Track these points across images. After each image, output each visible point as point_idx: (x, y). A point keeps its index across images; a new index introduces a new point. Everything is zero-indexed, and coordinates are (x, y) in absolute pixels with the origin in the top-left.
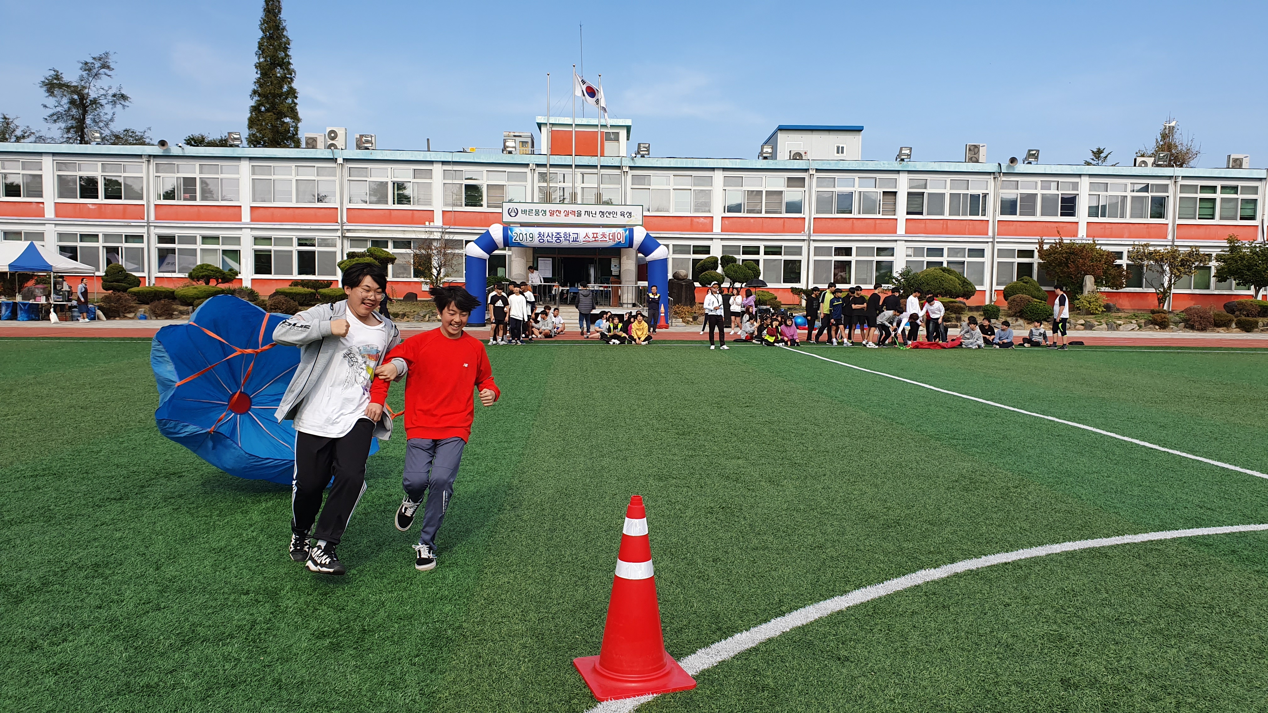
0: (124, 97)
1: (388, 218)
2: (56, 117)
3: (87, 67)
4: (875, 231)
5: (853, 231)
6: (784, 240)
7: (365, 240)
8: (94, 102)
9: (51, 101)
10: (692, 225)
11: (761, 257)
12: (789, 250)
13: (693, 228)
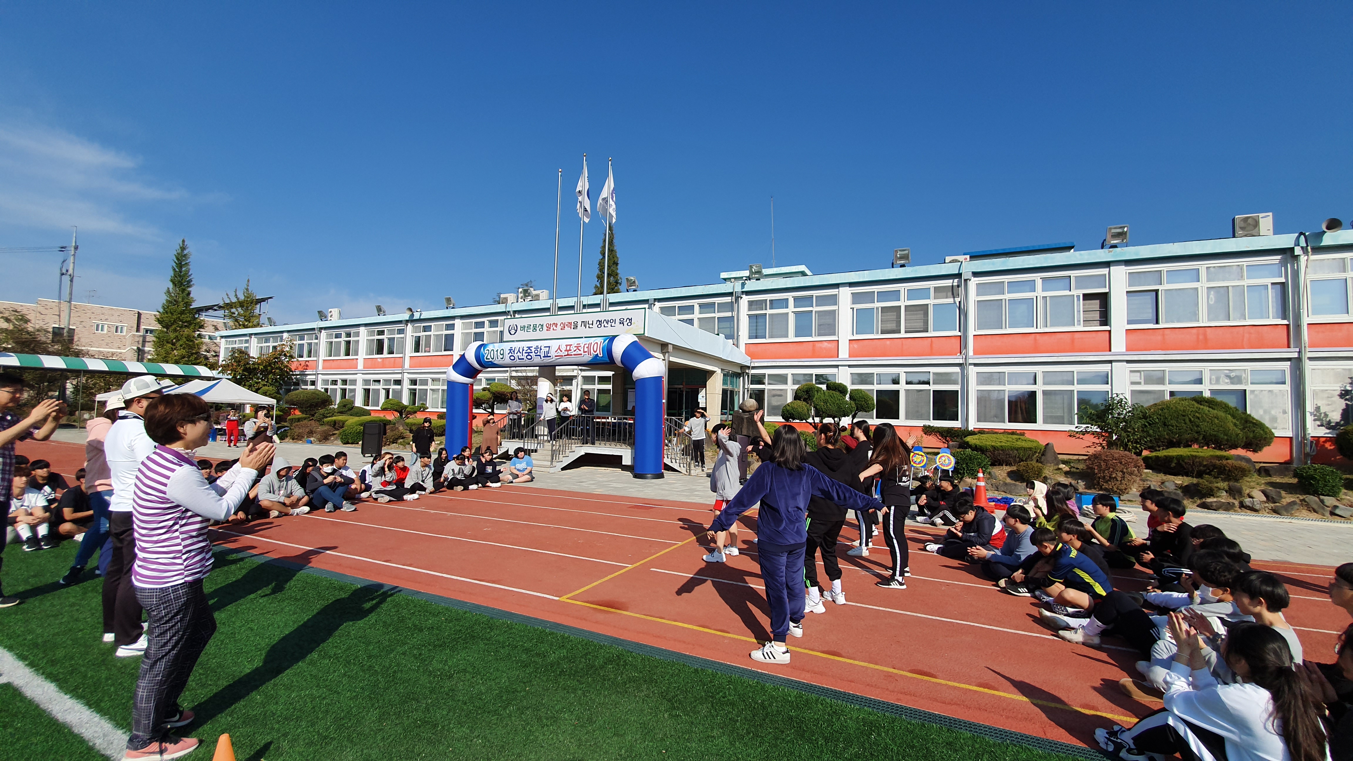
6: (931, 364)
10: (814, 351)
11: (902, 387)
12: (941, 378)
13: (814, 355)
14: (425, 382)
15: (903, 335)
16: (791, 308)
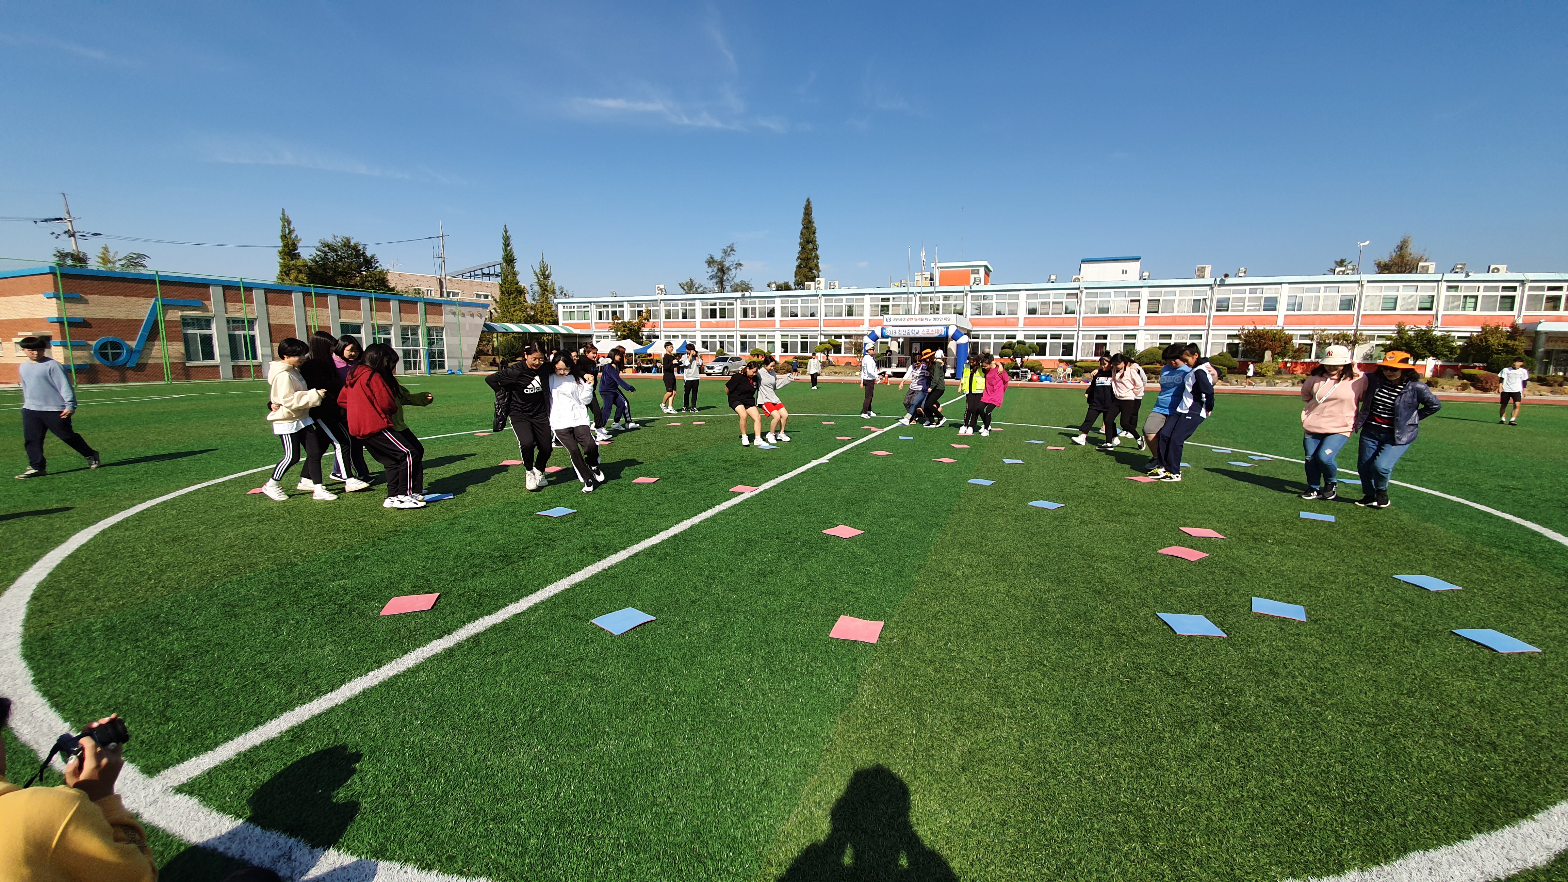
0: (741, 265)
1: (843, 324)
2: (712, 278)
3: (725, 252)
4: (1124, 324)
5: (1108, 325)
6: (1062, 330)
7: (831, 335)
8: (728, 269)
9: (710, 270)
10: (1006, 323)
11: (1048, 341)
12: (1066, 337)
13: (1006, 325)
14: (754, 337)
15: (1050, 316)
16: (994, 301)
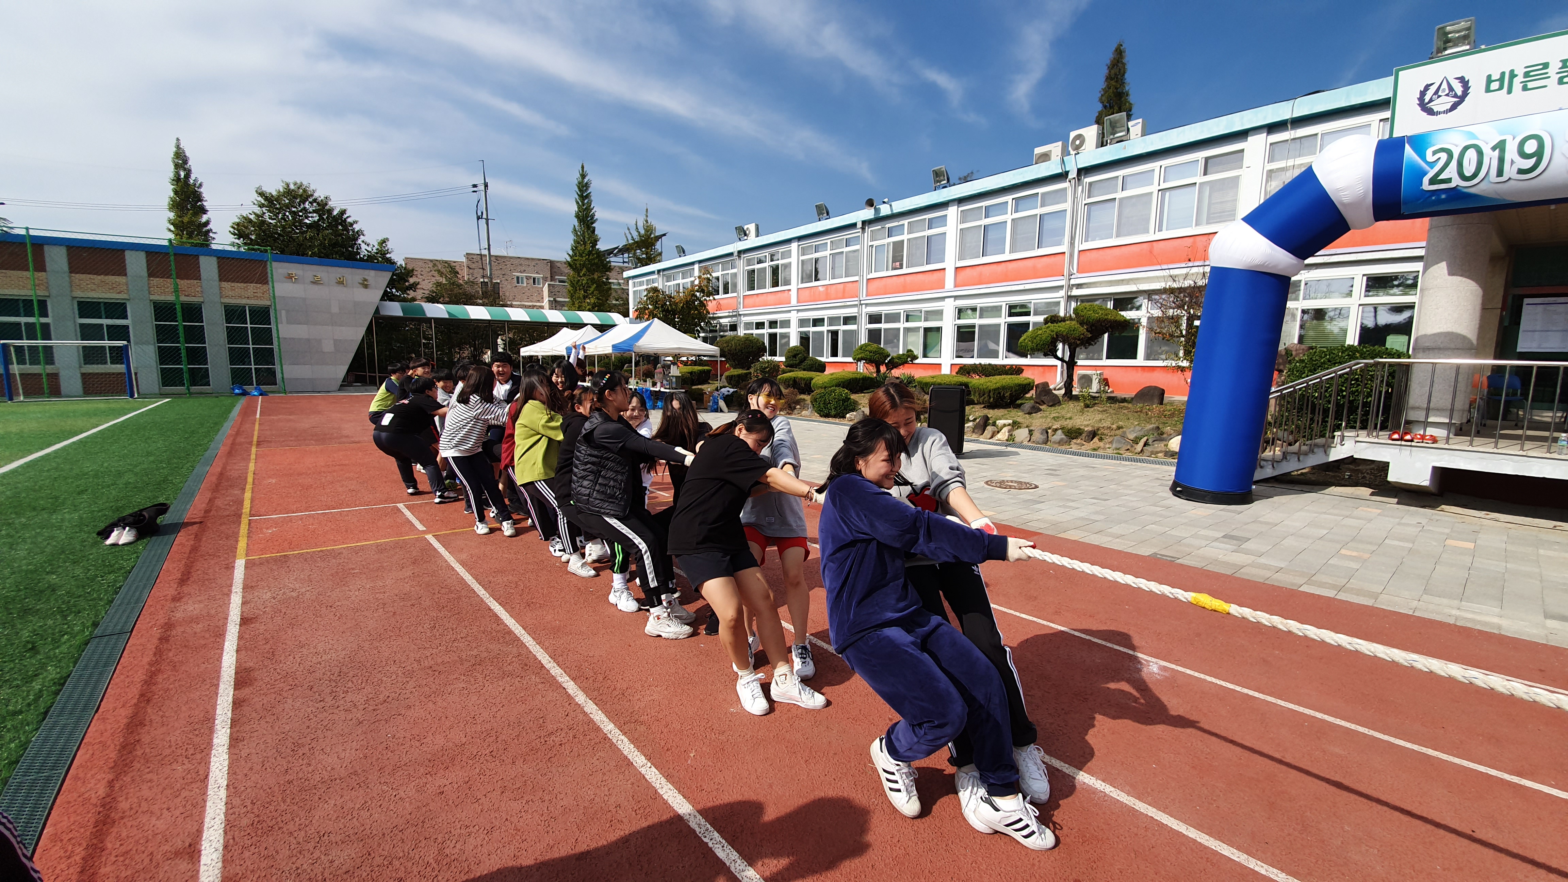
1: (1148, 256)
7: (1103, 298)
14: (894, 318)
